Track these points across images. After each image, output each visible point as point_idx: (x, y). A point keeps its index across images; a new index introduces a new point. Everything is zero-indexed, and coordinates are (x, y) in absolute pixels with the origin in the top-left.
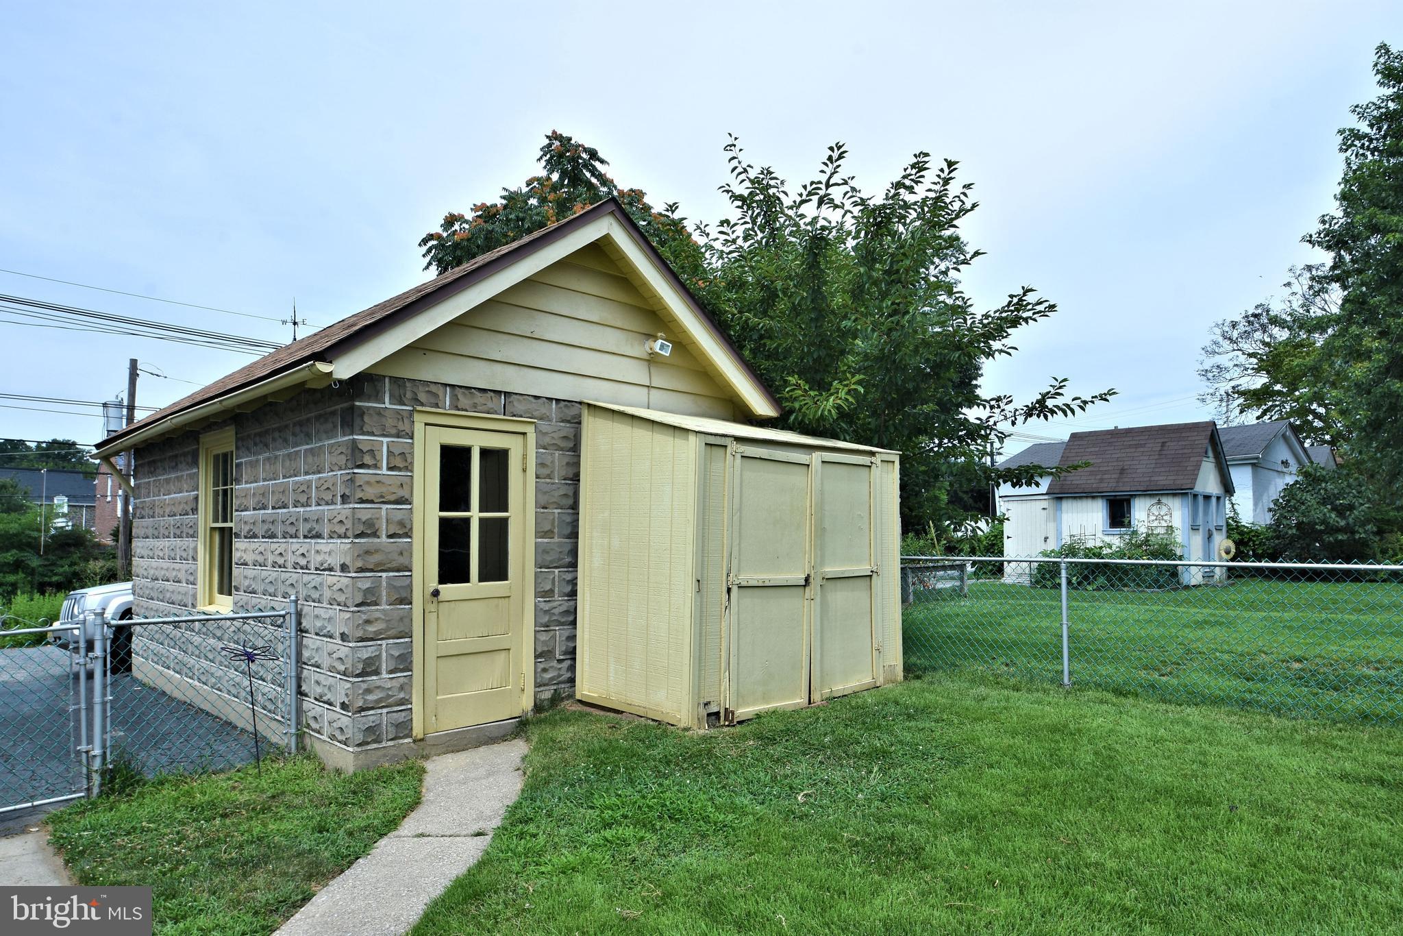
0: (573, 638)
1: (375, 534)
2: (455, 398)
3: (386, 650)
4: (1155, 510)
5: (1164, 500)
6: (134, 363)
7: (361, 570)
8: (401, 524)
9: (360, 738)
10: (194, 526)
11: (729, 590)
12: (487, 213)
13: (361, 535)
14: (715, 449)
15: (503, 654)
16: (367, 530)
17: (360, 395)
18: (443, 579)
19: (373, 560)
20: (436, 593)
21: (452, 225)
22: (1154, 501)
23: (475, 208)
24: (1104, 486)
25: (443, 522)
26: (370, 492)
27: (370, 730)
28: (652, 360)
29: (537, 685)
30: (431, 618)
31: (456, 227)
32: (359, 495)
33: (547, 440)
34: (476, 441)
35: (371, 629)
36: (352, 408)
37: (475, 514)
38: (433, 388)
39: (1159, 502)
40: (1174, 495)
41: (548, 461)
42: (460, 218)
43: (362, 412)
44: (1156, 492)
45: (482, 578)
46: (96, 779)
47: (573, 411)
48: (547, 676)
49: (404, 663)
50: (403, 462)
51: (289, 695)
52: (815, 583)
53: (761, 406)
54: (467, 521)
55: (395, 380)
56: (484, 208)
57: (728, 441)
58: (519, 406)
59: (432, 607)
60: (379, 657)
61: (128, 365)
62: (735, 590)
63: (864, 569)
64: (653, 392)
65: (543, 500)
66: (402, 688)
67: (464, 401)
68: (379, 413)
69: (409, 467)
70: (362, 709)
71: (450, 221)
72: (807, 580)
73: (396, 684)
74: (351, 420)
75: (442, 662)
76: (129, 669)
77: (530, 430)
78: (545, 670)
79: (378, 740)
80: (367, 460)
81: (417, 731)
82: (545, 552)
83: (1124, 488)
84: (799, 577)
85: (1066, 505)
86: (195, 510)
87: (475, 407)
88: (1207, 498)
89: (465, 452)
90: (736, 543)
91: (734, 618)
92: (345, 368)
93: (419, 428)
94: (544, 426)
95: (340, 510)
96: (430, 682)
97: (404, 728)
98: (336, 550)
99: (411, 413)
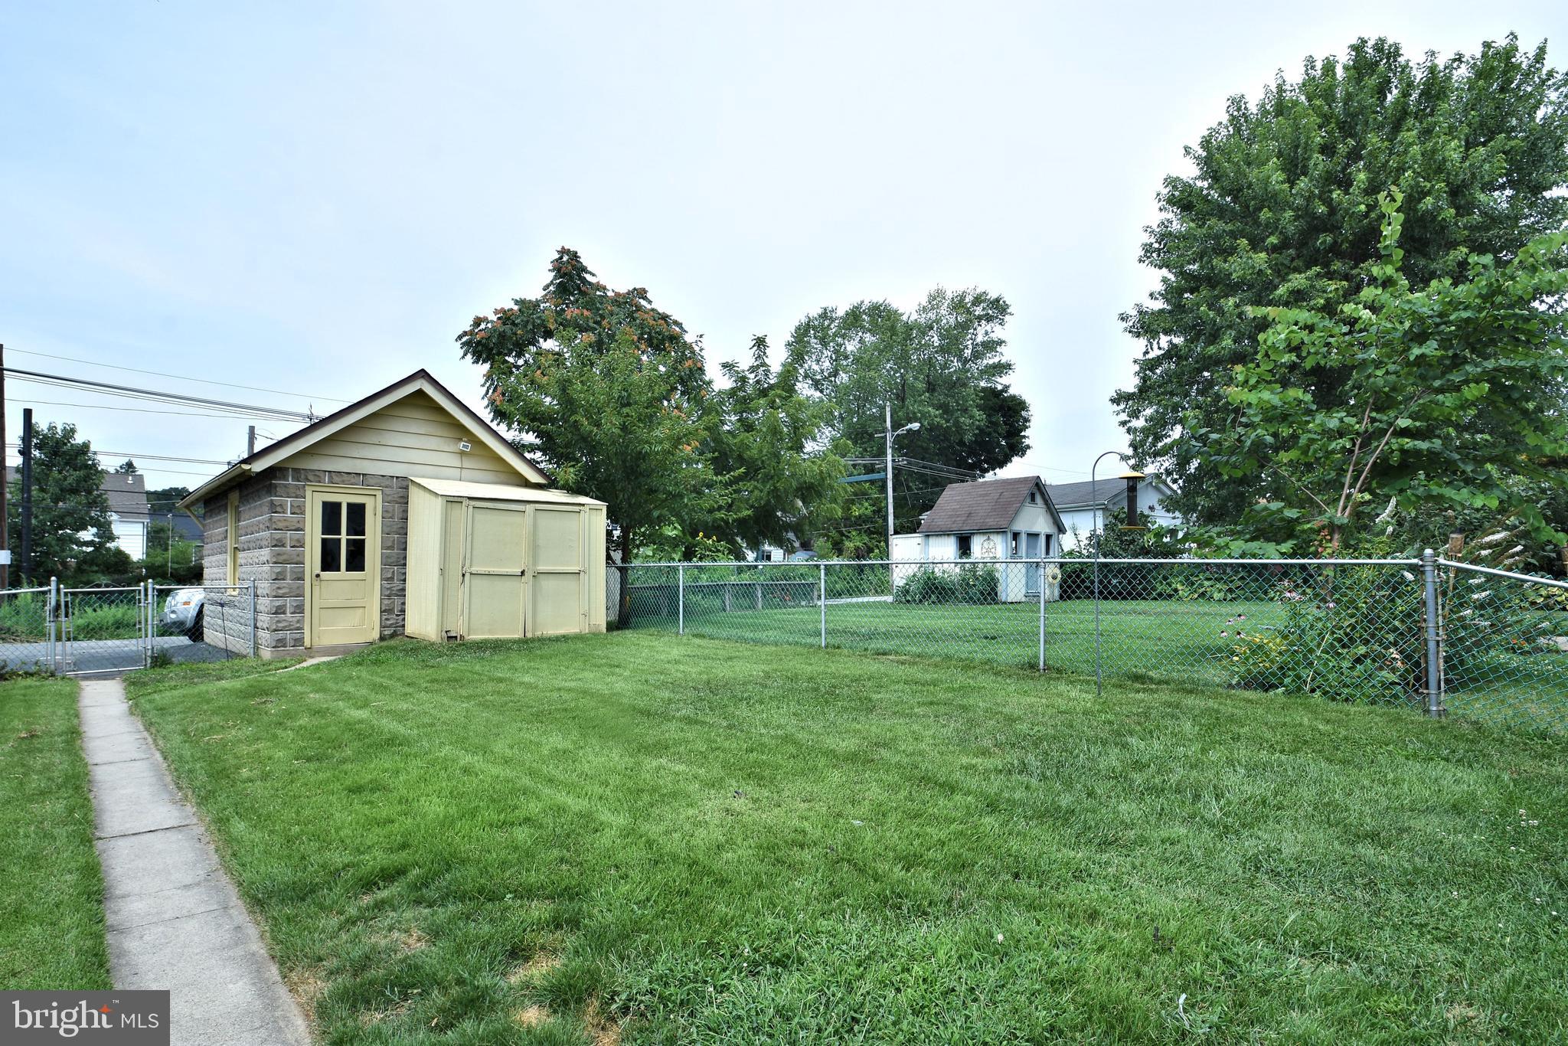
0: (404, 604)
1: (283, 546)
2: (330, 477)
3: (290, 603)
4: (986, 545)
5: (992, 537)
6: (252, 429)
7: (275, 563)
8: (298, 541)
9: (274, 644)
10: (226, 547)
11: (463, 575)
12: (506, 317)
13: (275, 546)
14: (454, 504)
15: (361, 610)
16: (279, 543)
17: (275, 478)
18: (324, 569)
19: (281, 559)
20: (318, 576)
21: (479, 325)
22: (986, 537)
23: (496, 312)
24: (955, 527)
25: (324, 541)
26: (280, 525)
27: (279, 640)
28: (462, 453)
29: (381, 626)
30: (316, 589)
31: (483, 326)
32: (274, 526)
33: (390, 498)
34: (344, 500)
35: (281, 592)
36: (271, 484)
37: (344, 537)
38: (317, 473)
39: (989, 539)
40: (998, 533)
41: (391, 509)
42: (485, 320)
43: (276, 486)
44: (987, 531)
45: (348, 569)
46: (149, 661)
47: (404, 484)
48: (389, 622)
49: (299, 609)
50: (299, 510)
51: (250, 629)
52: (528, 576)
53: (534, 477)
54: (339, 540)
55: (295, 470)
56: (503, 311)
57: (463, 500)
58: (371, 481)
59: (317, 583)
60: (285, 606)
61: (247, 430)
62: (467, 576)
63: (575, 569)
64: (464, 471)
65: (387, 530)
66: (298, 622)
67: (336, 478)
68: (285, 486)
69: (303, 513)
70: (275, 630)
71: (478, 322)
72: (523, 573)
73: (295, 619)
74: (271, 490)
75: (323, 611)
76: (203, 639)
77: (379, 495)
78: (387, 619)
79: (284, 646)
80: (279, 509)
81: (307, 643)
82: (387, 557)
83: (966, 528)
84: (518, 571)
85: (932, 540)
86: (226, 538)
87: (343, 482)
88: (1033, 536)
89: (338, 505)
90: (469, 551)
91: (467, 590)
92: (258, 466)
93: (308, 494)
94: (387, 491)
95: (266, 534)
96: (315, 621)
97: (299, 642)
98: (265, 554)
99: (304, 486)
